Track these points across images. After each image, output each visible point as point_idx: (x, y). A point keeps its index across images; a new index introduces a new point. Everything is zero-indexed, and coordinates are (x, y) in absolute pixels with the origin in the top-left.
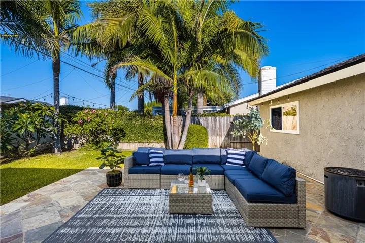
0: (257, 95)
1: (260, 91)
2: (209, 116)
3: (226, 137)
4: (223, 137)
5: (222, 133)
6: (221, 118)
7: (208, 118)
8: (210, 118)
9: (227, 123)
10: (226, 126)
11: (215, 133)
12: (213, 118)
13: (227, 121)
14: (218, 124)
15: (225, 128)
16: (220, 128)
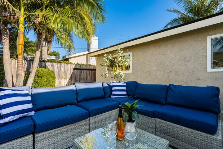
0: (87, 52)
1: (88, 50)
2: (55, 63)
3: (69, 79)
4: (68, 80)
5: (66, 76)
6: (65, 64)
7: (54, 64)
8: (56, 64)
9: (71, 69)
10: (69, 70)
11: (61, 77)
12: (59, 64)
13: (70, 67)
14: (63, 69)
15: (69, 72)
16: (65, 72)
